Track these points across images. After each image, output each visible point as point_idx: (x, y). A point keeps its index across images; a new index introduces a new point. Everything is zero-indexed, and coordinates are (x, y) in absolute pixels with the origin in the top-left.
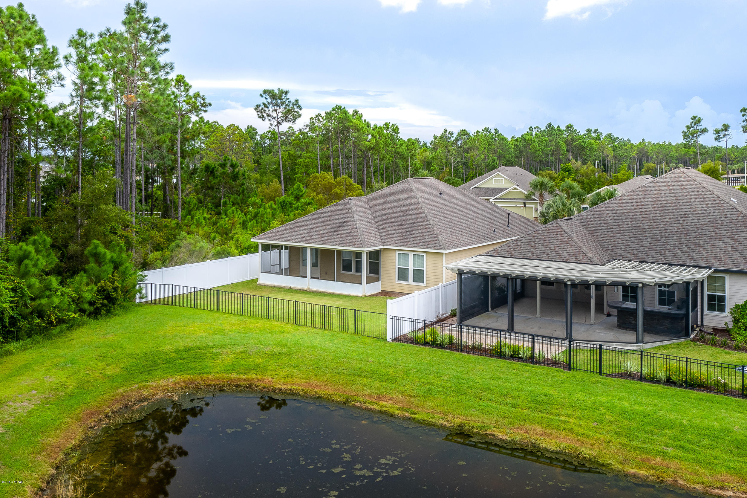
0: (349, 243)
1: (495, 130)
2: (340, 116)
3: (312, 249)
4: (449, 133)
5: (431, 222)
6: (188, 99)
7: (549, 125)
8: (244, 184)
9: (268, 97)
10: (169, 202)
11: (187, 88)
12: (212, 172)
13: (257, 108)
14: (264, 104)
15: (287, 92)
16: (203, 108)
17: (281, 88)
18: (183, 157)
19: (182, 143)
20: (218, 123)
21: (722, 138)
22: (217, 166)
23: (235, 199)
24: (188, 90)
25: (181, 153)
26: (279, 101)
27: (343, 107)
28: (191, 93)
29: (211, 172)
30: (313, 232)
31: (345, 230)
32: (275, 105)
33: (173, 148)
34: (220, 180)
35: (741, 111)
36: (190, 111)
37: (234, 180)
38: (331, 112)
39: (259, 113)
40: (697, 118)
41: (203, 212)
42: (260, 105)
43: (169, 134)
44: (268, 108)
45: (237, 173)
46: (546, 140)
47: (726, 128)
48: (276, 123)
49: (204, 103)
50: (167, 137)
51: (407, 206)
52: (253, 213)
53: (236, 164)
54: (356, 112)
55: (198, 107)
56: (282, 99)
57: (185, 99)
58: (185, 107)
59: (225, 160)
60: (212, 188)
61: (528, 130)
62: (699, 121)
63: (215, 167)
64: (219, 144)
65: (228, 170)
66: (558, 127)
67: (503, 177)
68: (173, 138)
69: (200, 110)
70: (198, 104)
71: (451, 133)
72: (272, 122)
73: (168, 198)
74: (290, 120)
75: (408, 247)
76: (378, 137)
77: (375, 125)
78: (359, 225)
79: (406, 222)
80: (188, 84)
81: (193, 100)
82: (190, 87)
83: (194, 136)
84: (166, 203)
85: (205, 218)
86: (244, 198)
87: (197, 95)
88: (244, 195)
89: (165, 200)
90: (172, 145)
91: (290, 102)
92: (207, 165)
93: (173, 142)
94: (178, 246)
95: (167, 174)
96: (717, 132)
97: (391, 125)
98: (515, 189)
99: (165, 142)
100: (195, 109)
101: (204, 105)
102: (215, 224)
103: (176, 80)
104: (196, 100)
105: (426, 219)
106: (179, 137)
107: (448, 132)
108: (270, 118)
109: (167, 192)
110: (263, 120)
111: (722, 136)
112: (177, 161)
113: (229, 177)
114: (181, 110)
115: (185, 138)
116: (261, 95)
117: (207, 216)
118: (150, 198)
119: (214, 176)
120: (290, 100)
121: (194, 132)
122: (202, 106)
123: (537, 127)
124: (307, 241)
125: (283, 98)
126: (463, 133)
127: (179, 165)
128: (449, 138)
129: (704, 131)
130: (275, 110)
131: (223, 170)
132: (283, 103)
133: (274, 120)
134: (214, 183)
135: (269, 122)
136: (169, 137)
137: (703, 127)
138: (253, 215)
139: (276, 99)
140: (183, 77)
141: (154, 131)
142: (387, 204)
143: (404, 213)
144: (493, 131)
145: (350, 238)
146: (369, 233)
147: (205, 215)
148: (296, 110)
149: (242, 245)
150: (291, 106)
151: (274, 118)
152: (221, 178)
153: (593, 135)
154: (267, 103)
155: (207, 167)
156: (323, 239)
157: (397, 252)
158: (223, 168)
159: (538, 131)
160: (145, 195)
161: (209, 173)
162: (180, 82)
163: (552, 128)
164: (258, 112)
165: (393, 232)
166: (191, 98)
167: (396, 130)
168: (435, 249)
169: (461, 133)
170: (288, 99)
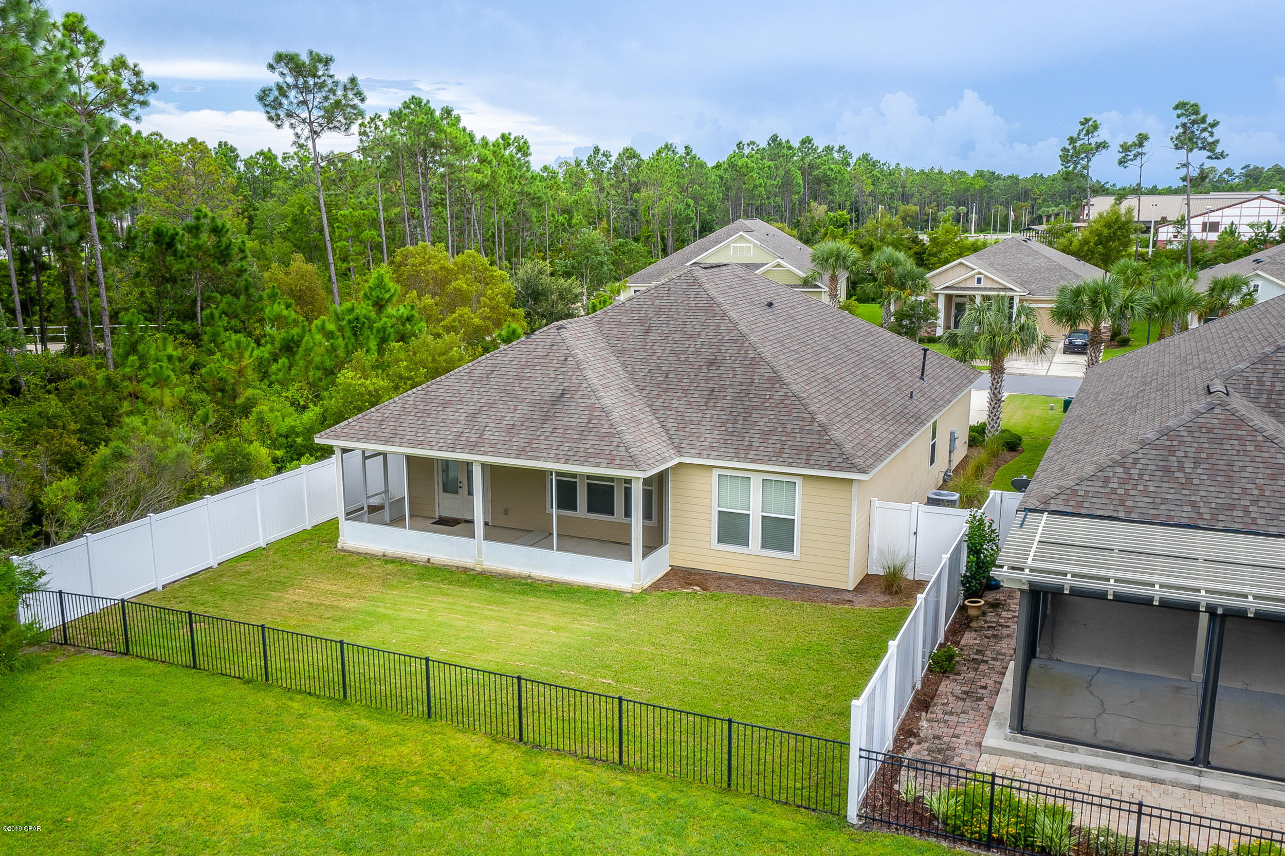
0: (596, 455)
1: (686, 148)
2: (420, 120)
3: (484, 465)
4: (604, 155)
5: (795, 388)
6: (99, 73)
7: (774, 138)
8: (245, 270)
9: (286, 71)
10: (79, 314)
11: (94, 46)
12: (171, 245)
13: (263, 96)
14: (280, 88)
15: (327, 61)
16: (137, 97)
17: (316, 50)
18: (99, 212)
19: (95, 182)
20: (161, 136)
21: (1131, 160)
22: (181, 233)
23: (229, 305)
24: (96, 52)
25: (95, 203)
26: (311, 82)
27: (424, 101)
28: (105, 58)
29: (168, 244)
30: (482, 419)
31: (574, 416)
32: (305, 89)
33: (76, 192)
34: (191, 263)
35: (1176, 108)
36: (107, 105)
37: (223, 263)
38: (401, 112)
39: (268, 109)
40: (1090, 123)
41: (165, 345)
42: (270, 90)
43: (64, 160)
44: (287, 97)
45: (228, 247)
46: (769, 167)
47: (1142, 139)
48: (306, 133)
49: (139, 83)
50: (58, 166)
51: (711, 345)
52: (278, 339)
53: (223, 226)
54: (448, 112)
55: (125, 92)
56: (319, 77)
57: (92, 73)
58: (91, 92)
59: (198, 218)
60: (173, 280)
61: (736, 148)
62: (1096, 127)
63: (177, 234)
64: (173, 181)
65: (206, 239)
66: (788, 141)
67: (750, 242)
68: (73, 169)
69: (131, 100)
70: (125, 86)
71: (607, 155)
72: (298, 130)
73: (77, 304)
74: (338, 124)
75: (754, 461)
76: (494, 162)
77: (483, 138)
78: (606, 401)
79: (723, 388)
80: (93, 38)
81: (112, 74)
82: (101, 43)
83: (122, 163)
84: (74, 316)
85: (170, 358)
86: (251, 303)
87: (120, 64)
88: (249, 296)
89: (70, 310)
90: (74, 185)
91: (336, 83)
92: (158, 229)
93: (74, 176)
94: (119, 456)
95: (68, 251)
96: (1125, 148)
97: (512, 137)
98: (779, 265)
99: (53, 180)
100: (117, 97)
101: (140, 88)
102: (194, 368)
103: (65, 26)
104: (120, 75)
105: (776, 380)
106: (86, 166)
107: (602, 152)
108: (293, 121)
109: (74, 290)
110: (279, 126)
111: (1131, 157)
112: (88, 220)
113: (210, 255)
114: (85, 102)
115: (102, 169)
116: (271, 67)
117: (174, 353)
118: (35, 305)
119: (175, 253)
120: (336, 78)
121: (122, 153)
122: (135, 91)
123: (753, 143)
124: (473, 448)
125: (320, 73)
126: (630, 154)
127: (95, 232)
128: (603, 164)
129: (1103, 145)
130: (305, 102)
131: (195, 242)
132: (322, 86)
133: (302, 126)
134: (179, 270)
135: (292, 131)
136: (65, 165)
137: (1100, 140)
138: (277, 345)
139: (303, 77)
140: (81, 20)
141: (22, 150)
142: (653, 335)
143: (711, 363)
144: (681, 151)
145: (592, 440)
146: (639, 423)
147: (170, 350)
148: (356, 101)
149: (274, 429)
150: (340, 93)
151: (304, 121)
152: (193, 259)
153: (836, 155)
154: (285, 86)
155: (159, 235)
156: (517, 442)
157: (716, 473)
158: (196, 237)
159: (753, 149)
160: (22, 302)
161: (164, 246)
162: (74, 31)
163: (780, 144)
164: (266, 106)
165: (696, 416)
166: (105, 71)
167: (524, 149)
168: (832, 468)
169: (624, 154)
170: (331, 76)
